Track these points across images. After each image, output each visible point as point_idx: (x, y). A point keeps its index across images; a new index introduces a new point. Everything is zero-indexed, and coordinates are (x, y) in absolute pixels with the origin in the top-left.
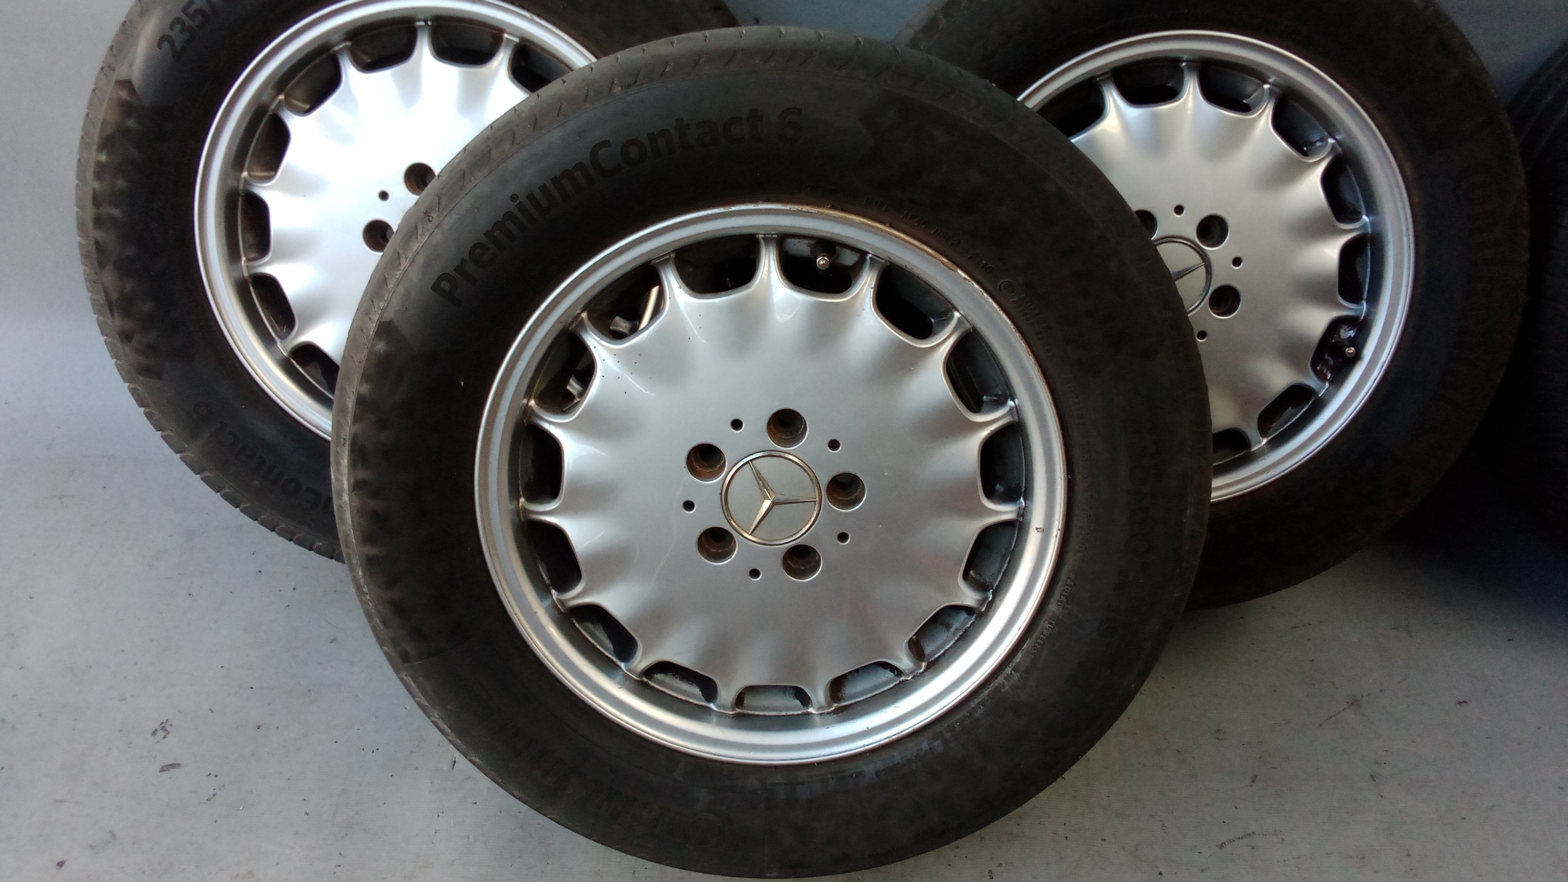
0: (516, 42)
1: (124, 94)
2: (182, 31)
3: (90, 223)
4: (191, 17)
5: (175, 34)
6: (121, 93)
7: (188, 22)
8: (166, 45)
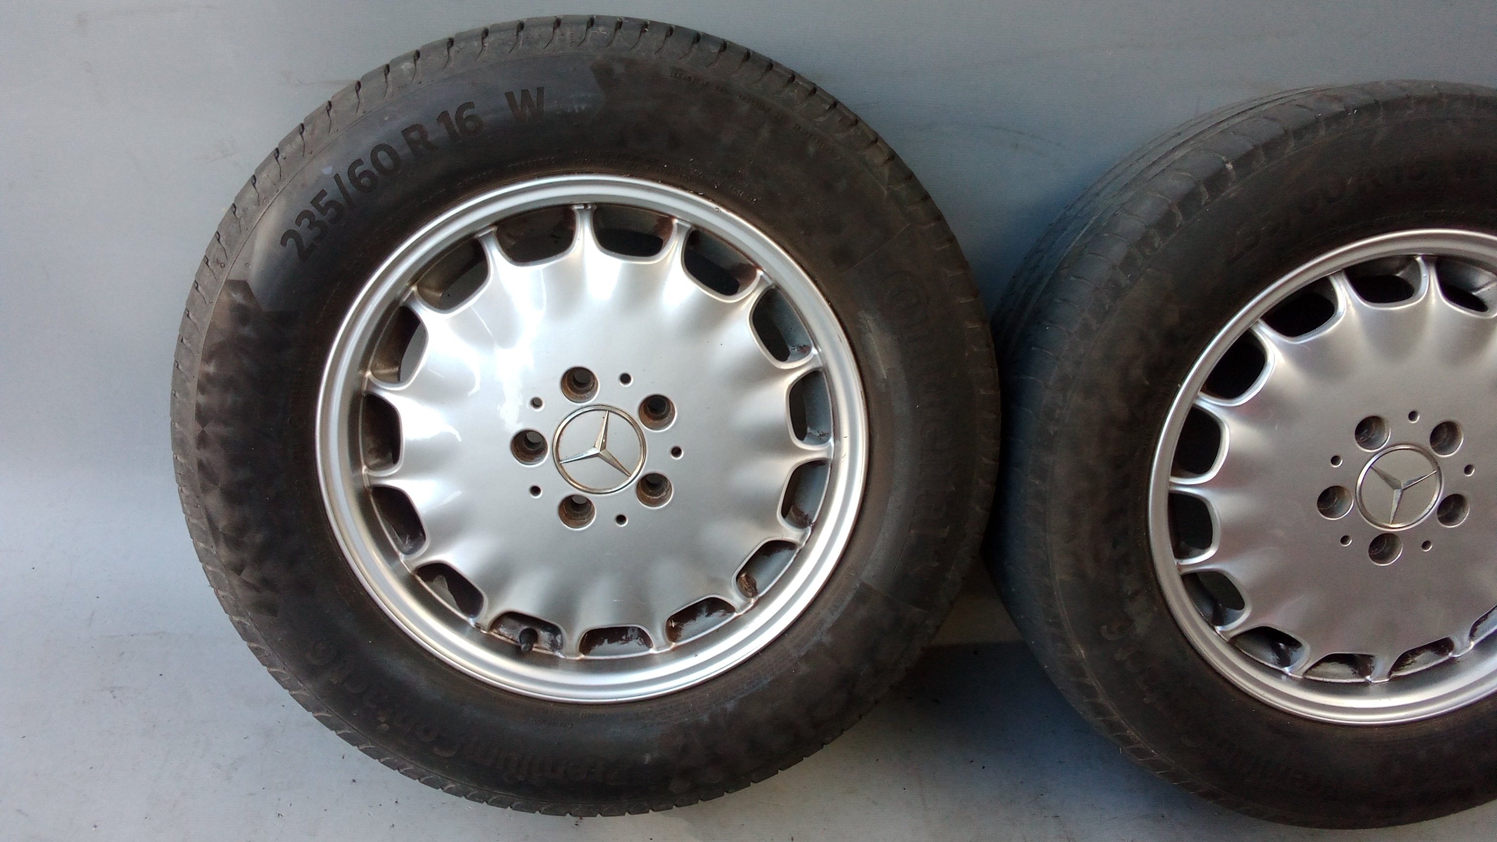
0: (688, 228)
1: (238, 297)
2: (310, 226)
3: (192, 441)
4: (322, 210)
5: (302, 229)
6: (234, 295)
7: (318, 216)
8: (291, 241)
